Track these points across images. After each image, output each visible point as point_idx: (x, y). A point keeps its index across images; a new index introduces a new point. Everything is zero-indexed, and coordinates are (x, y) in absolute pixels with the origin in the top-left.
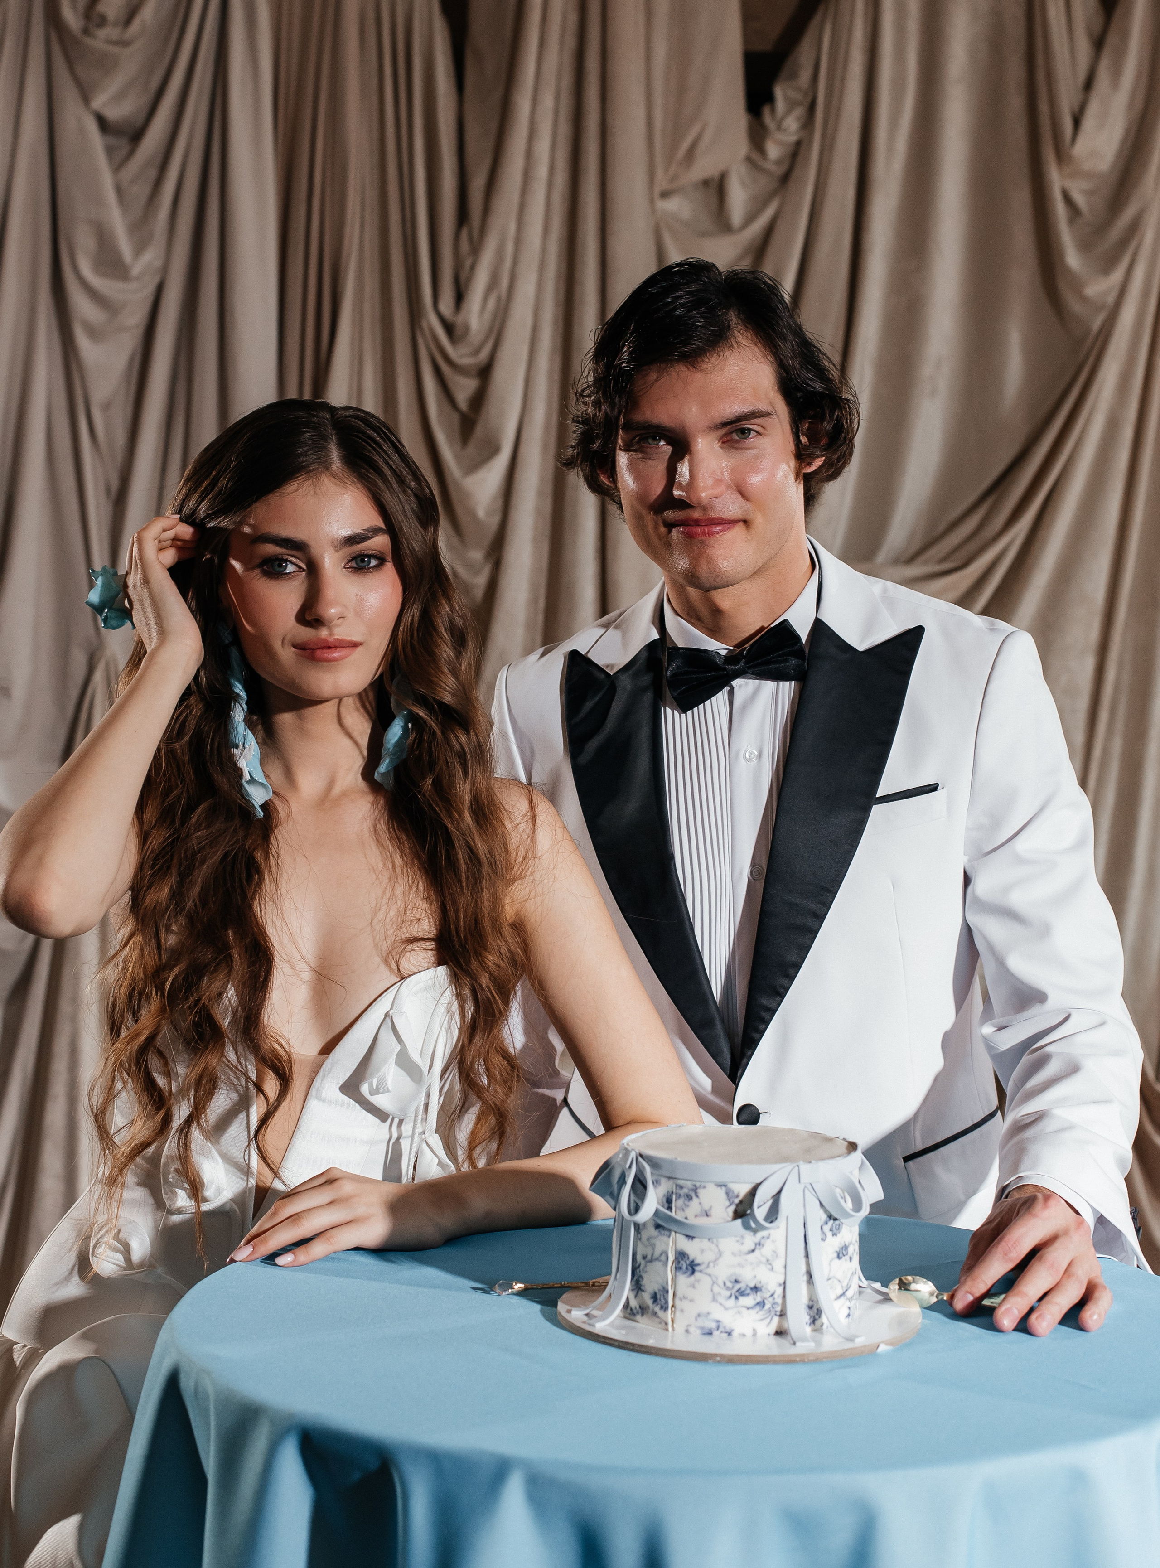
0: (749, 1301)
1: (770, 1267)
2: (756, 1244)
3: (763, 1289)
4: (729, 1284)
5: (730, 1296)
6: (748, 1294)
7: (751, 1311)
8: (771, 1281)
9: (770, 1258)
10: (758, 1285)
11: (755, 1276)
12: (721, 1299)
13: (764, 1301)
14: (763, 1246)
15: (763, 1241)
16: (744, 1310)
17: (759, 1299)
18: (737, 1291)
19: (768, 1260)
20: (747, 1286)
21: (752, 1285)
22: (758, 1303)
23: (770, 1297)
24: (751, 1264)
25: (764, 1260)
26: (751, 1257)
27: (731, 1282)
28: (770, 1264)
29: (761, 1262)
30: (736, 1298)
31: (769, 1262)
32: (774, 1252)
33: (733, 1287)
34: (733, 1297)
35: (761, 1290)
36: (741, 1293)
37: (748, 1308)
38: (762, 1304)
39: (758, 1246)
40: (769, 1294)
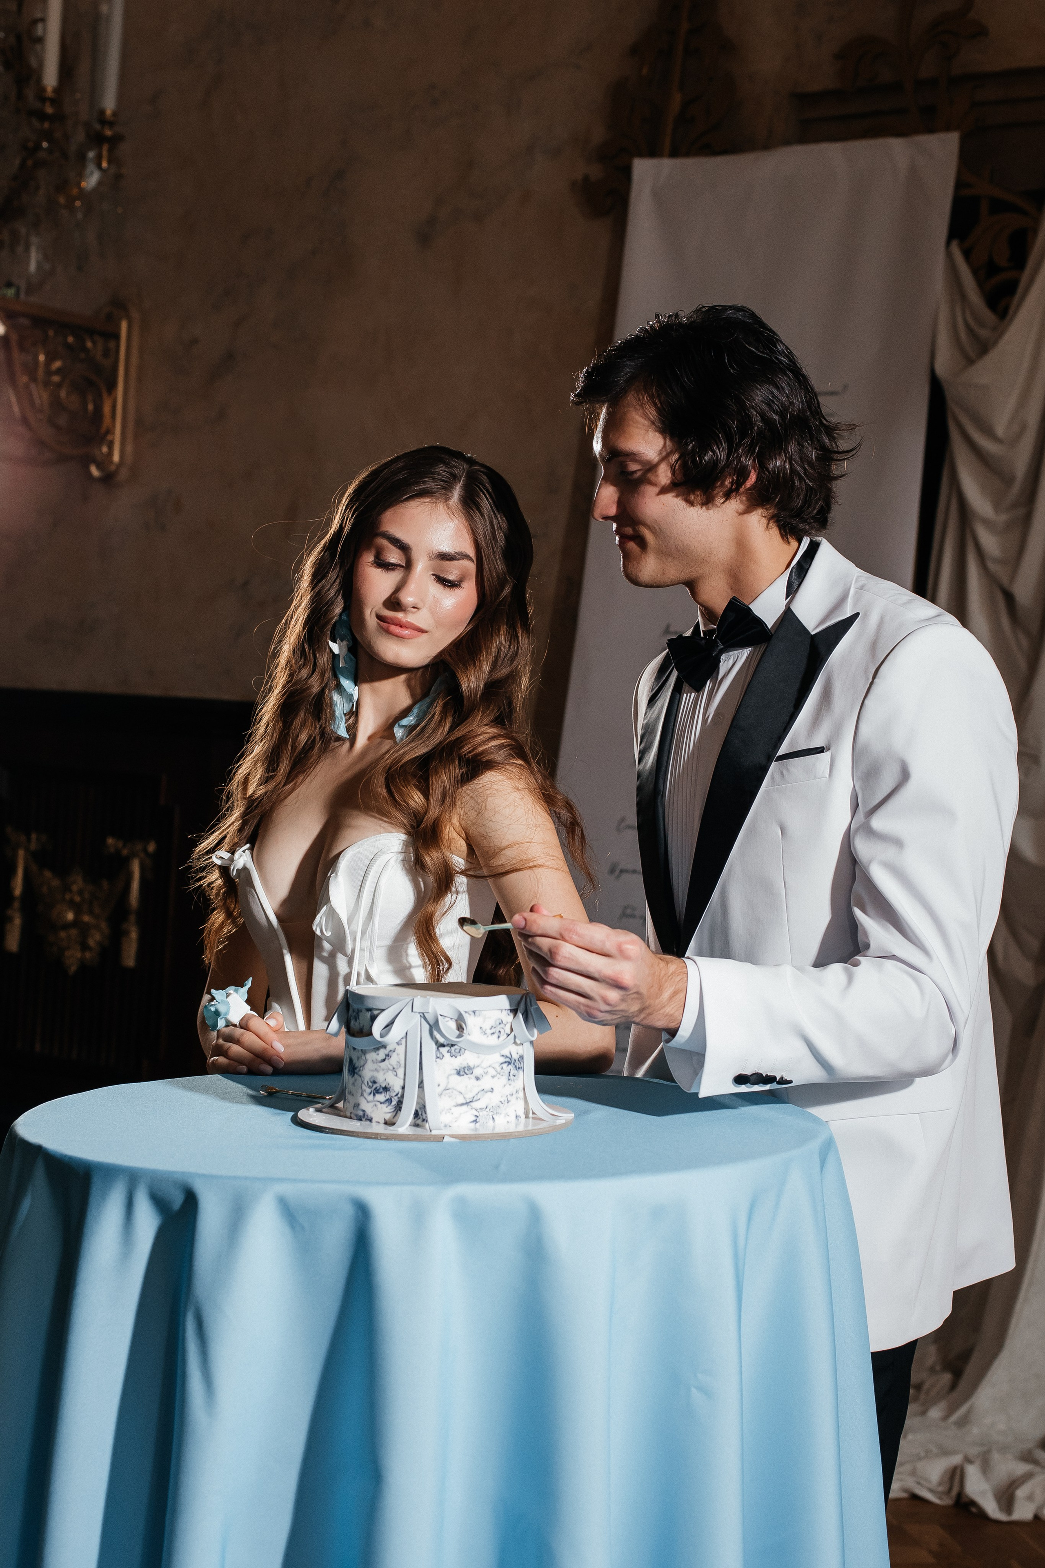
0: (381, 1097)
1: (395, 1073)
2: (386, 1055)
3: (391, 1090)
4: (370, 1084)
5: (371, 1093)
6: (381, 1093)
7: (382, 1105)
8: (396, 1085)
9: (395, 1067)
10: (387, 1086)
11: (386, 1079)
12: (365, 1095)
13: (391, 1098)
14: (391, 1057)
15: (390, 1054)
16: (378, 1104)
17: (388, 1097)
18: (375, 1089)
19: (394, 1068)
20: (381, 1086)
21: (383, 1086)
22: (387, 1100)
23: (395, 1096)
24: (383, 1070)
25: (391, 1068)
26: (383, 1065)
27: (371, 1082)
28: (395, 1071)
29: (389, 1069)
30: (374, 1095)
31: (395, 1070)
32: (399, 1062)
33: (372, 1086)
34: (372, 1094)
35: (389, 1090)
36: (377, 1091)
37: (381, 1103)
38: (389, 1101)
39: (387, 1057)
40: (395, 1094)
